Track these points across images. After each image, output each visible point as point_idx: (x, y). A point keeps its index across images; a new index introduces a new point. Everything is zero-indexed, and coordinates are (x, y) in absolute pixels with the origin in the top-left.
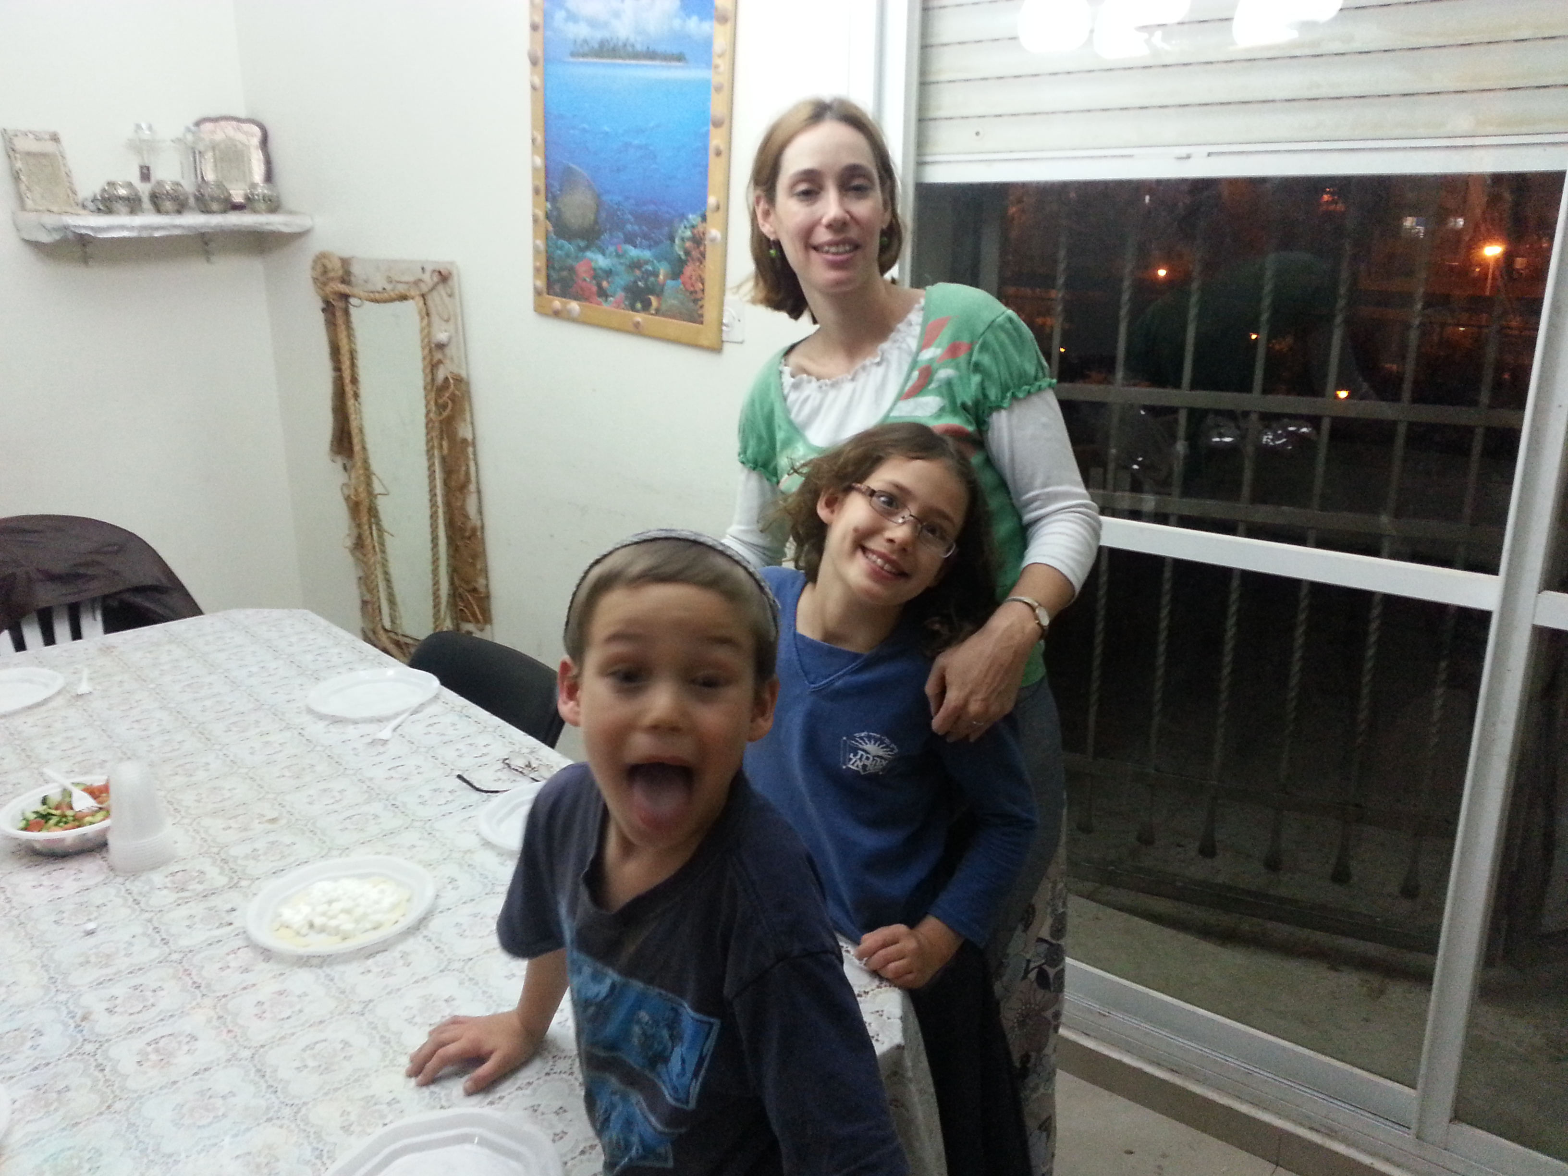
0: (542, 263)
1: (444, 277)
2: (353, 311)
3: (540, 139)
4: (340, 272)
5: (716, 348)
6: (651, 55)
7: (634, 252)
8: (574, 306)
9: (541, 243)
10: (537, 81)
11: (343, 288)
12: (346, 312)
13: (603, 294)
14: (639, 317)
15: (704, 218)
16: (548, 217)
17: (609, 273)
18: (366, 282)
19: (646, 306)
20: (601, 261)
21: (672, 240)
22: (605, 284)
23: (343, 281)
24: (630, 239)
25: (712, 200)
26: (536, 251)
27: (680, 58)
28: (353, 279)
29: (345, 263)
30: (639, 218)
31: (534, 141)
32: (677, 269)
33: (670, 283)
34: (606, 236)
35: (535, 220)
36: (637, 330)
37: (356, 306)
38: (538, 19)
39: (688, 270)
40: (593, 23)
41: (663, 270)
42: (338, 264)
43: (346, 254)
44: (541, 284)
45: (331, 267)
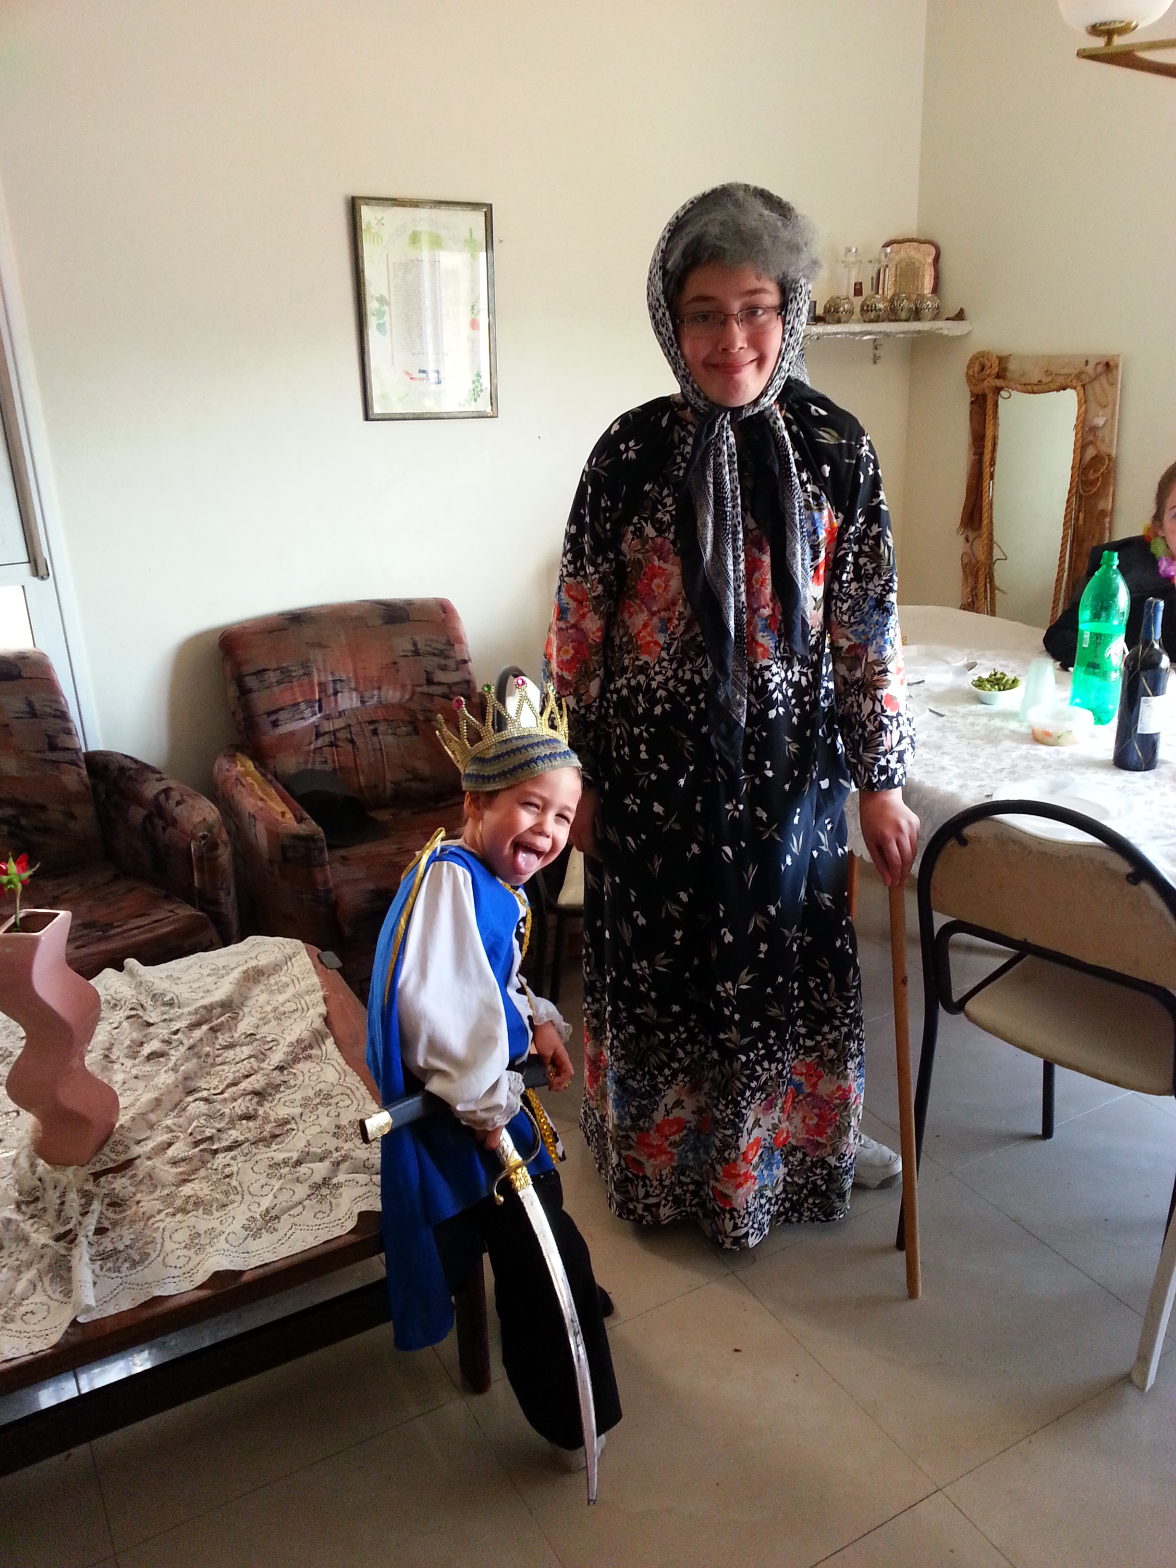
2: (1001, 401)
4: (997, 370)
11: (999, 383)
12: (996, 404)
18: (1023, 375)
23: (998, 376)
28: (1008, 374)
29: (1003, 360)
42: (996, 363)
43: (1004, 352)
45: (988, 365)
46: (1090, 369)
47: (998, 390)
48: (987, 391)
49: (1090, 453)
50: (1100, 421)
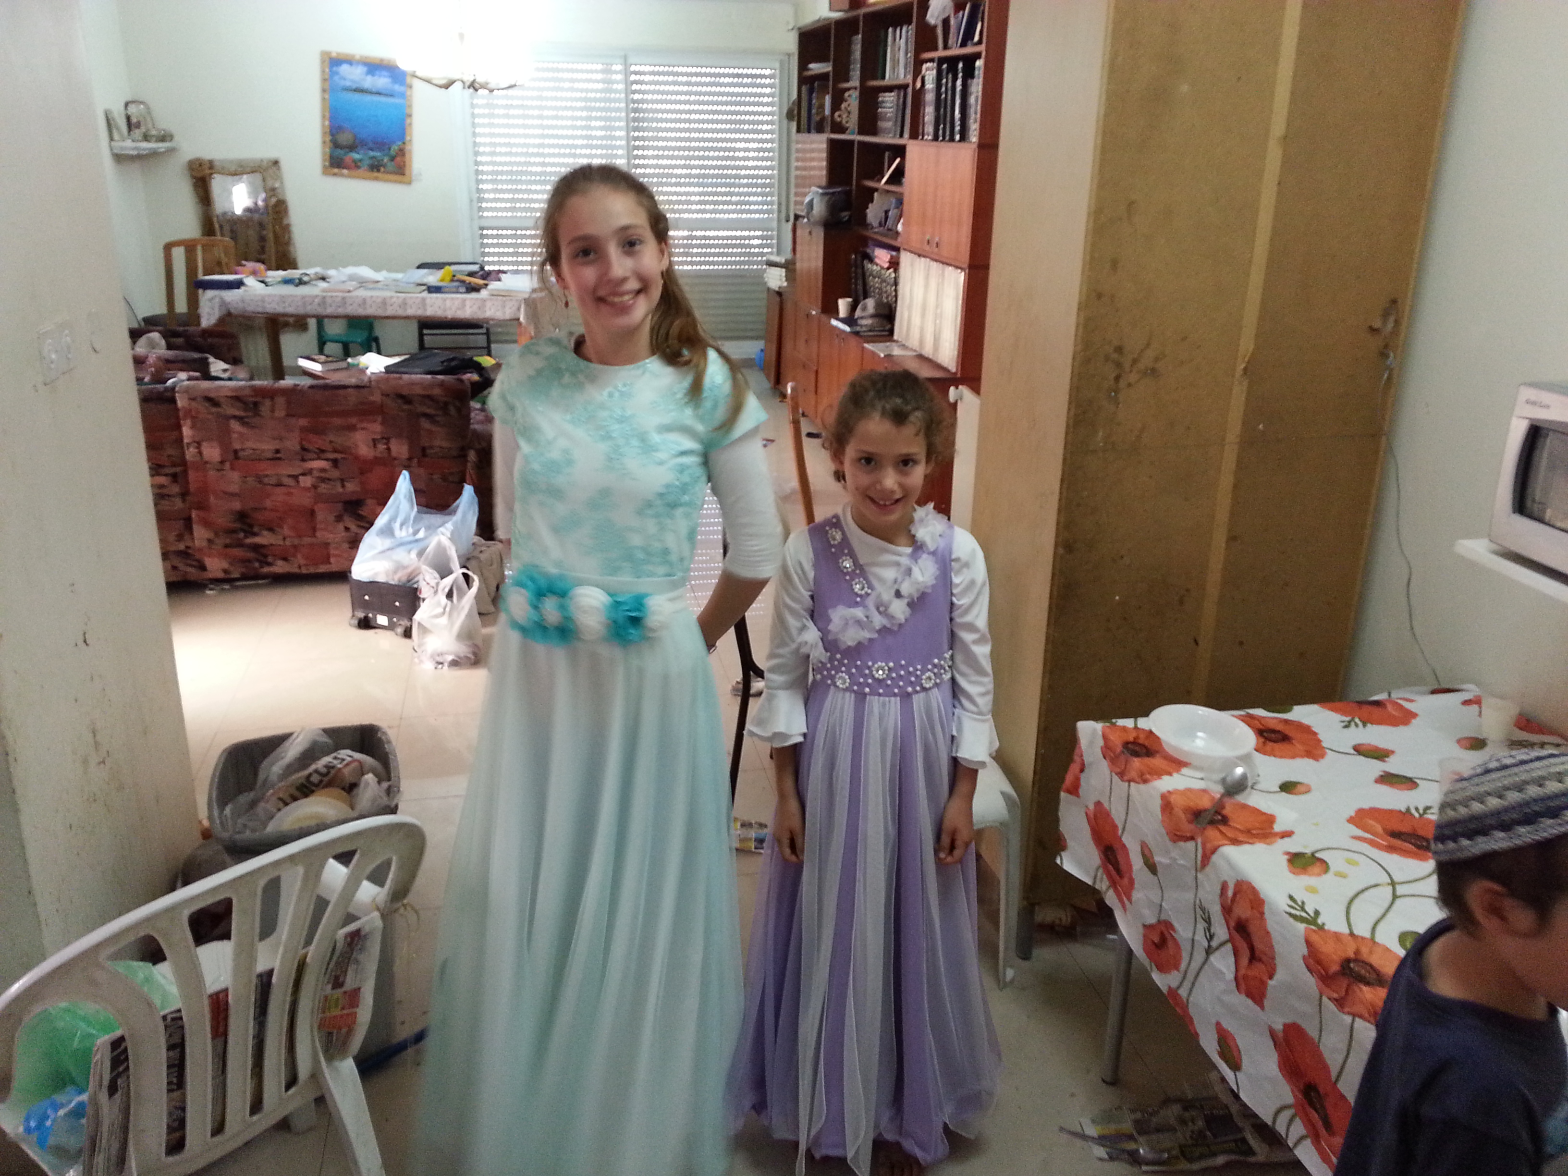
0: (327, 157)
1: (276, 163)
3: (327, 114)
5: (409, 183)
6: (379, 93)
7: (372, 154)
8: (345, 171)
9: (328, 150)
10: (327, 96)
13: (357, 167)
14: (376, 174)
15: (404, 143)
16: (331, 141)
17: (360, 160)
19: (378, 171)
20: (356, 156)
21: (390, 149)
22: (359, 164)
24: (372, 150)
25: (408, 138)
26: (324, 154)
27: (392, 96)
30: (375, 143)
31: (324, 117)
32: (393, 159)
33: (389, 164)
34: (359, 148)
35: (324, 142)
36: (376, 179)
38: (327, 77)
39: (398, 159)
40: (352, 81)
41: (386, 160)
44: (327, 164)
46: (265, 164)
47: (212, 174)
49: (273, 200)
50: (277, 185)
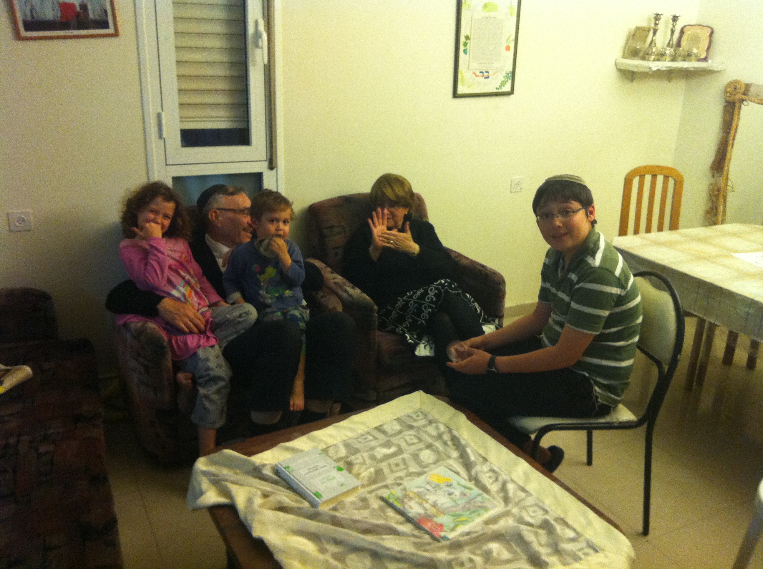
2: (743, 107)
4: (743, 90)
11: (744, 97)
12: (740, 108)
18: (757, 95)
23: (744, 94)
28: (750, 93)
29: (748, 86)
37: (745, 105)
42: (743, 87)
43: (748, 81)
45: (739, 87)
47: (742, 100)
48: (736, 101)
